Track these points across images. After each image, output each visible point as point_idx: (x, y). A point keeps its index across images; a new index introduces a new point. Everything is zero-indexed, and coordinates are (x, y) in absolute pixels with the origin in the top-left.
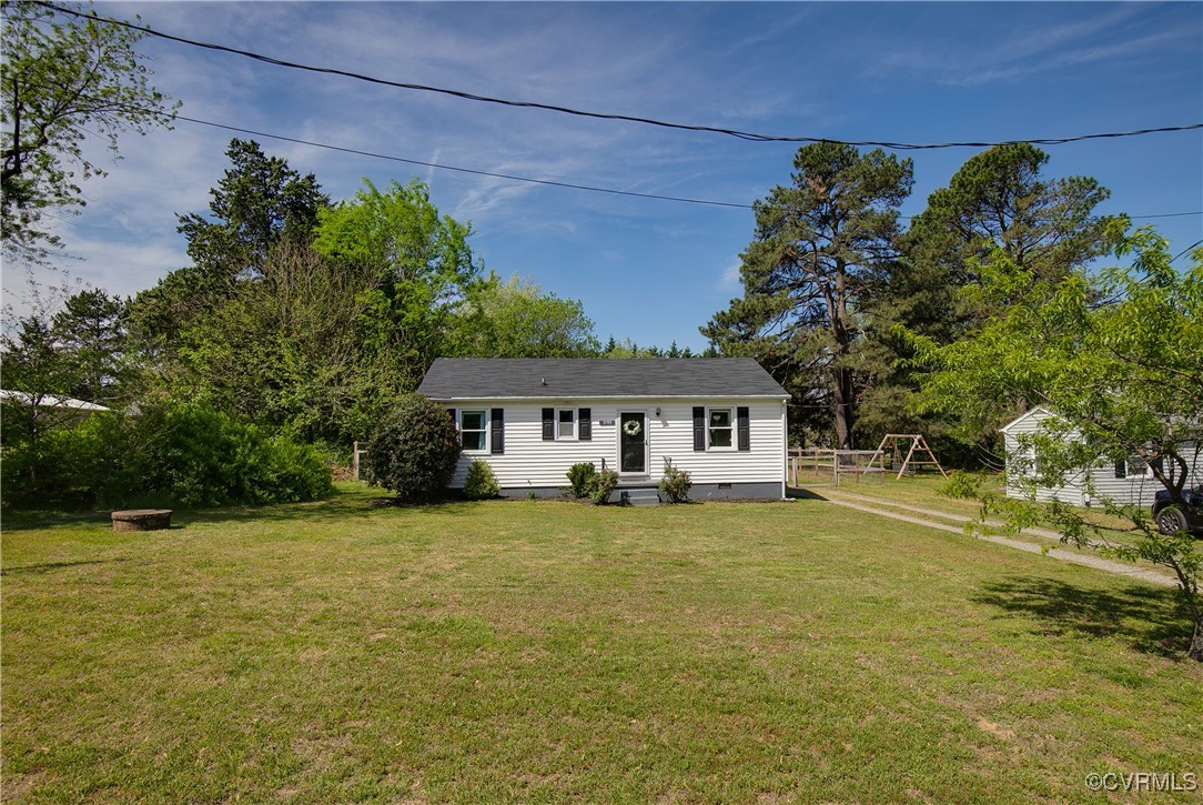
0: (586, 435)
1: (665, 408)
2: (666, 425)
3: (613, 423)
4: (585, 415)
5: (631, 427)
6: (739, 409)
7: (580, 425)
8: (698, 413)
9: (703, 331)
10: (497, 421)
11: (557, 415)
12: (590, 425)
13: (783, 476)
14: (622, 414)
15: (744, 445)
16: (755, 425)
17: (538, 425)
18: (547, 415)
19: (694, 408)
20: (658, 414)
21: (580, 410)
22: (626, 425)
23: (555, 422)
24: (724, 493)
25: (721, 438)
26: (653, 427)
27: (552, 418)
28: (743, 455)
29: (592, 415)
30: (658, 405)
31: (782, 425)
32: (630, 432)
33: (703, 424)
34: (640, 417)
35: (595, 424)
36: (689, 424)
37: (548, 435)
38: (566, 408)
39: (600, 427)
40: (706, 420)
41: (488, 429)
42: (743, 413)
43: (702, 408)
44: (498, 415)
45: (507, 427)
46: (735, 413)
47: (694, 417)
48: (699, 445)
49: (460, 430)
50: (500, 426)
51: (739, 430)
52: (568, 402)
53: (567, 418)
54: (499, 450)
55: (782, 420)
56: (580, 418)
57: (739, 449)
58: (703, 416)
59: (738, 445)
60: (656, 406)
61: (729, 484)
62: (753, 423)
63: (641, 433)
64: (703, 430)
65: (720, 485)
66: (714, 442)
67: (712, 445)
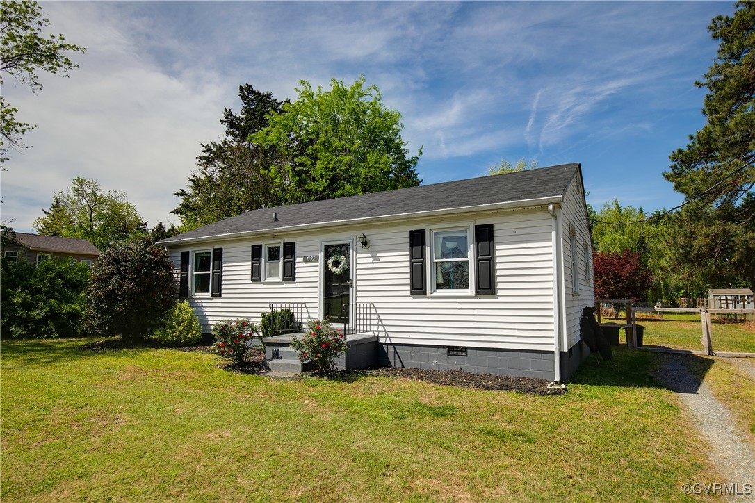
0: (289, 275)
1: (371, 235)
2: (375, 258)
3: (317, 260)
4: (290, 249)
5: (336, 264)
6: (477, 228)
7: (284, 263)
8: (417, 239)
9: (668, 177)
10: (216, 262)
11: (265, 253)
12: (294, 263)
13: (555, 341)
14: (327, 247)
15: (487, 286)
16: (504, 253)
17: (247, 266)
18: (256, 252)
19: (411, 232)
20: (365, 244)
21: (285, 244)
22: (330, 262)
23: (263, 260)
24: (455, 363)
25: (453, 278)
26: (362, 264)
27: (260, 256)
28: (485, 303)
29: (297, 250)
30: (366, 232)
31: (553, 250)
32: (334, 270)
33: (423, 255)
34: (342, 249)
35: (299, 262)
36: (405, 256)
37: (256, 276)
38: (274, 243)
39: (303, 264)
40: (428, 249)
41: (211, 272)
42: (485, 235)
43: (423, 231)
44: (218, 254)
45: (226, 267)
46: (471, 235)
47: (412, 245)
48: (418, 288)
49: (192, 272)
50: (220, 267)
51: (477, 261)
52: (274, 236)
53: (274, 254)
54: (217, 293)
55: (553, 243)
56: (285, 255)
57: (478, 293)
58: (423, 244)
59: (478, 287)
60: (360, 233)
61: (464, 349)
62: (501, 251)
63: (346, 271)
64: (424, 263)
65: (450, 349)
66: (441, 281)
67: (439, 286)
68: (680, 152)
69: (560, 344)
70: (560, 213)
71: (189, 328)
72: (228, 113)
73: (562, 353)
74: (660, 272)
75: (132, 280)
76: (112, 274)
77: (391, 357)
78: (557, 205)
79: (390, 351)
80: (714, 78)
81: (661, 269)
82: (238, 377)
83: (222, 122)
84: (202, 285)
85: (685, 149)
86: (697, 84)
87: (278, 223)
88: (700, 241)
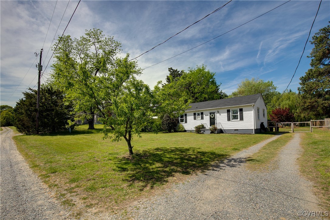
0: (202, 118)
1: (219, 110)
2: (220, 115)
3: (208, 115)
4: (202, 114)
5: (212, 116)
6: (240, 109)
8: (228, 111)
9: (301, 84)
11: (197, 114)
14: (210, 113)
15: (242, 119)
16: (245, 113)
17: (193, 117)
18: (195, 114)
19: (227, 110)
20: (218, 112)
22: (211, 116)
24: (236, 132)
25: (235, 117)
26: (217, 115)
27: (195, 115)
28: (241, 122)
29: (204, 114)
32: (212, 117)
33: (230, 114)
34: (214, 113)
35: (204, 116)
36: (226, 114)
37: (195, 119)
38: (198, 112)
40: (230, 113)
41: (184, 118)
42: (241, 110)
43: (230, 110)
44: (186, 115)
45: (188, 117)
46: (239, 110)
47: (227, 112)
48: (229, 119)
49: (180, 118)
50: (186, 117)
51: (240, 115)
52: (198, 111)
53: (199, 115)
54: (186, 122)
55: (253, 111)
56: (201, 115)
57: (240, 120)
58: (230, 112)
59: (240, 119)
60: (217, 110)
61: (238, 130)
62: (244, 113)
63: (214, 117)
64: (230, 115)
65: (235, 130)
66: (233, 118)
67: (233, 119)
68: (303, 77)
69: (254, 128)
70: (254, 106)
71: (183, 129)
72: (168, 77)
73: (255, 129)
74: (296, 114)
75: (172, 120)
76: (168, 119)
77: (224, 132)
78: (253, 105)
79: (224, 131)
80: (313, 55)
81: (297, 113)
82: (199, 134)
83: (166, 79)
84: (182, 121)
85: (304, 76)
86: (308, 57)
87: (197, 108)
88: (308, 104)
